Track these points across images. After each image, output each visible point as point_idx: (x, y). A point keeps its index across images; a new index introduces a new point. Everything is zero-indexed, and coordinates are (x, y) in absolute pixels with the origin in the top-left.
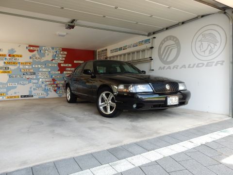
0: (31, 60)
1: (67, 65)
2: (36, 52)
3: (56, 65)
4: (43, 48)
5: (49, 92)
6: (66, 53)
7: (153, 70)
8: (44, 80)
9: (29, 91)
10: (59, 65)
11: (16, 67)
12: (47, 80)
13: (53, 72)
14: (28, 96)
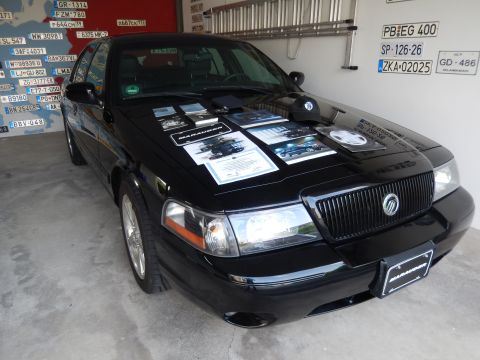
1: (94, 34)
3: (60, 37)
5: (53, 117)
7: (355, 68)
8: (32, 82)
10: (70, 34)
12: (40, 82)
13: (57, 58)
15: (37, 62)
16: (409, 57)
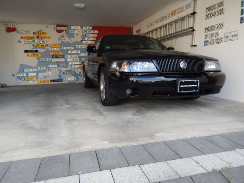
0: (60, 42)
2: (64, 33)
3: (86, 47)
4: (72, 27)
5: (79, 77)
6: (96, 32)
7: (196, 46)
8: (74, 63)
9: (59, 75)
11: (44, 50)
12: (76, 63)
13: (83, 55)
14: (57, 81)
15: (76, 56)
16: (215, 38)
